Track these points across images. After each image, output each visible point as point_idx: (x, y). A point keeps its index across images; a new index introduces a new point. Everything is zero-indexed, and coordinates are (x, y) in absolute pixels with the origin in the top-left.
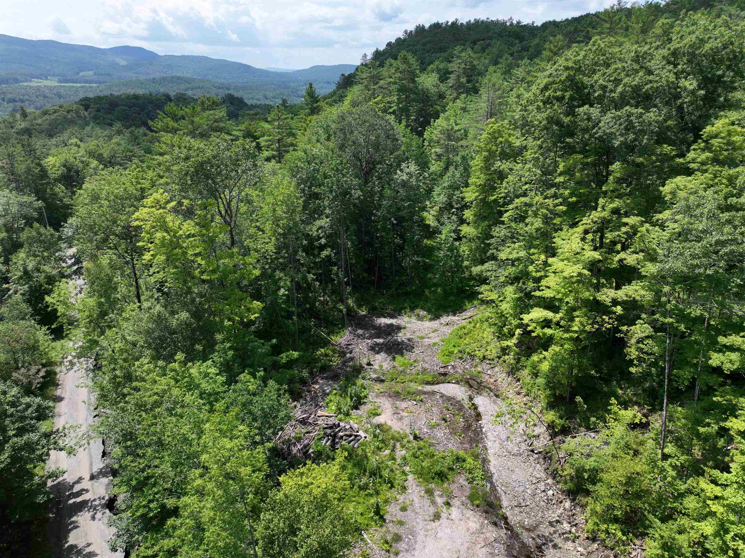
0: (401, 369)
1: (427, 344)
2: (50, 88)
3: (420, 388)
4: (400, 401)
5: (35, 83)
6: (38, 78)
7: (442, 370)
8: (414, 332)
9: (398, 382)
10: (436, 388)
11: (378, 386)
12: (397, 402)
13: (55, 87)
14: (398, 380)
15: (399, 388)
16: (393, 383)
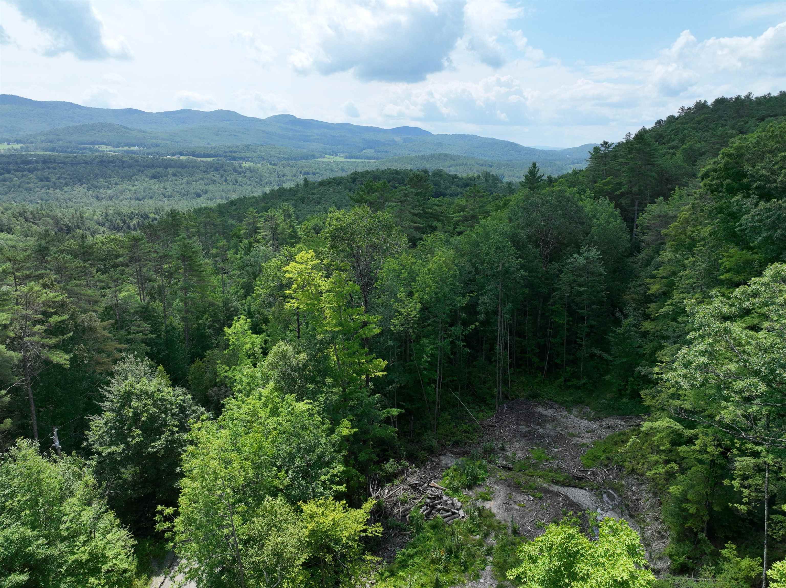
0: (534, 461)
1: (575, 442)
2: (337, 163)
3: (545, 485)
4: (518, 493)
5: (328, 159)
6: (330, 154)
7: (579, 473)
8: (567, 428)
9: (525, 474)
10: (563, 490)
11: (502, 474)
12: (514, 494)
13: (341, 162)
14: (527, 472)
15: (522, 479)
16: (520, 474)
